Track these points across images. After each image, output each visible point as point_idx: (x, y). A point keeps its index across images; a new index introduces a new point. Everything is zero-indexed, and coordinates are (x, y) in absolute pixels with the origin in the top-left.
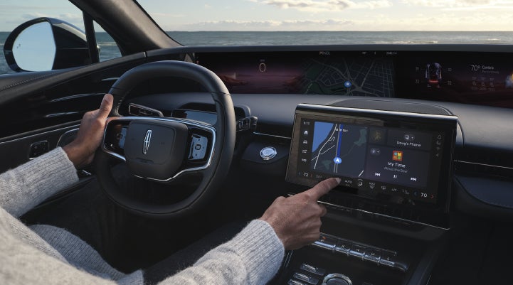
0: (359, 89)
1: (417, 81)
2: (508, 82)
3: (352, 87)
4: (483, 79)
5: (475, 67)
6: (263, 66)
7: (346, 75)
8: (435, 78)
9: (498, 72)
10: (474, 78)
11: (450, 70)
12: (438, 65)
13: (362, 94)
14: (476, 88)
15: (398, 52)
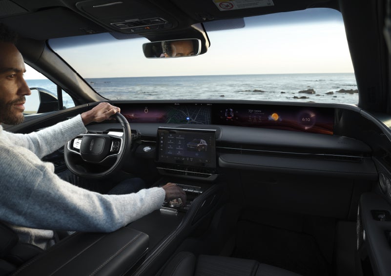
0: (193, 121)
1: (221, 117)
2: (269, 118)
3: (190, 120)
4: (255, 117)
5: (250, 111)
6: (146, 111)
7: (187, 115)
8: (230, 116)
9: (264, 114)
10: (250, 116)
11: (237, 112)
12: (231, 110)
13: (195, 123)
14: (251, 121)
15: (212, 104)
